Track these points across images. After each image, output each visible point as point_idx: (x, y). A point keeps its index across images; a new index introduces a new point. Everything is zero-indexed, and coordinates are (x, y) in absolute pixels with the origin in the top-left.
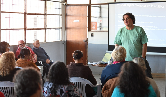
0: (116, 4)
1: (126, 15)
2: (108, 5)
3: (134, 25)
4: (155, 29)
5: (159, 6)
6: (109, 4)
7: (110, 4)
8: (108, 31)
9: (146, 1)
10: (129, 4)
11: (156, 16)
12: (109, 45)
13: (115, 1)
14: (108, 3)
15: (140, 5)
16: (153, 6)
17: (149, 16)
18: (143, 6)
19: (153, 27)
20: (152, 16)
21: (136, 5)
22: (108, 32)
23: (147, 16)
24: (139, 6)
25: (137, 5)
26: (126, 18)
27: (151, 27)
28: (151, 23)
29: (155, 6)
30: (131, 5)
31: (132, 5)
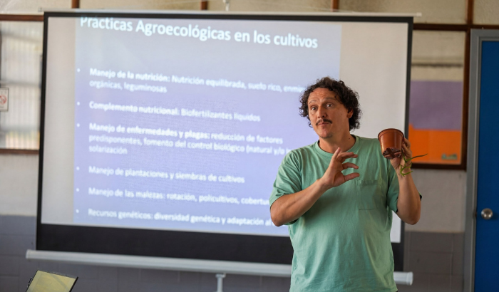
0: (83, 20)
1: (319, 89)
2: (41, 25)
3: (353, 136)
4: (269, 151)
5: (293, 38)
6: (45, 18)
7: (50, 20)
8: (40, 152)
9: (227, 11)
10: (144, 24)
11: (278, 88)
12: (44, 220)
13: (76, 3)
14: (42, 13)
15: (200, 28)
16: (261, 39)
17: (243, 86)
18: (215, 34)
19: (261, 140)
20: (256, 87)
21: (178, 31)
22: (36, 159)
23: (235, 85)
24: (196, 33)
25: (184, 32)
26: (322, 100)
27: (251, 139)
28: (252, 118)
29: (272, 39)
30: (155, 26)
31: (162, 29)
